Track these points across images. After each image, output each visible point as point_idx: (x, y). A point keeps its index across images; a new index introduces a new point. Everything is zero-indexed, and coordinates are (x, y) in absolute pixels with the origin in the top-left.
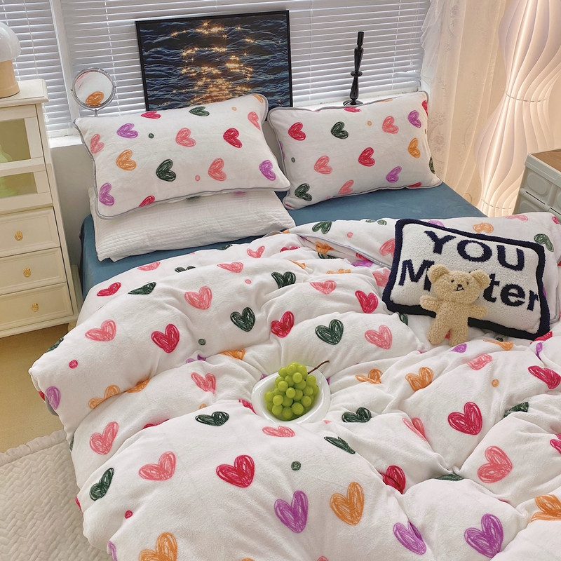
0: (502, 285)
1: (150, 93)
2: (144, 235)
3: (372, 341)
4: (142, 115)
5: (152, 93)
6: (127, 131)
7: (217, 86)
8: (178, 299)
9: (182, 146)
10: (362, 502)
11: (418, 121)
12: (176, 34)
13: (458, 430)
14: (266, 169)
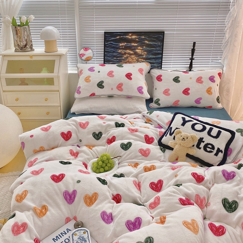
0: (205, 143)
1: (106, 58)
2: (88, 107)
3: (141, 153)
4: (100, 65)
5: (107, 58)
7: (131, 58)
8: (77, 123)
9: (109, 77)
10: (95, 200)
11: (214, 80)
12: (118, 37)
13: (152, 189)
14: (140, 90)
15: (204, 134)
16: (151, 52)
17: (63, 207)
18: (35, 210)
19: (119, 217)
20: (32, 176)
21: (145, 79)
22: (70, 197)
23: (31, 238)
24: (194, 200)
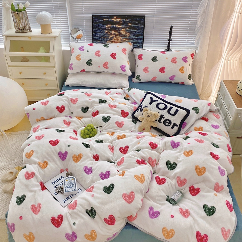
0: (165, 119)
1: (94, 37)
3: (117, 124)
4: (88, 44)
5: (95, 37)
6: (81, 49)
7: (117, 38)
8: (68, 99)
9: (96, 56)
10: (81, 158)
11: (186, 61)
12: (105, 20)
14: (123, 68)
15: (165, 112)
16: (134, 33)
17: (58, 163)
18: (39, 164)
19: (96, 170)
20: (36, 140)
21: (128, 58)
22: (63, 156)
23: (38, 182)
24: (148, 161)
